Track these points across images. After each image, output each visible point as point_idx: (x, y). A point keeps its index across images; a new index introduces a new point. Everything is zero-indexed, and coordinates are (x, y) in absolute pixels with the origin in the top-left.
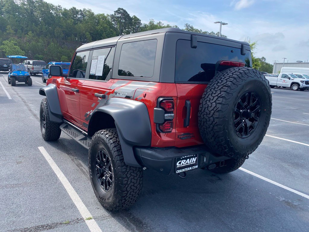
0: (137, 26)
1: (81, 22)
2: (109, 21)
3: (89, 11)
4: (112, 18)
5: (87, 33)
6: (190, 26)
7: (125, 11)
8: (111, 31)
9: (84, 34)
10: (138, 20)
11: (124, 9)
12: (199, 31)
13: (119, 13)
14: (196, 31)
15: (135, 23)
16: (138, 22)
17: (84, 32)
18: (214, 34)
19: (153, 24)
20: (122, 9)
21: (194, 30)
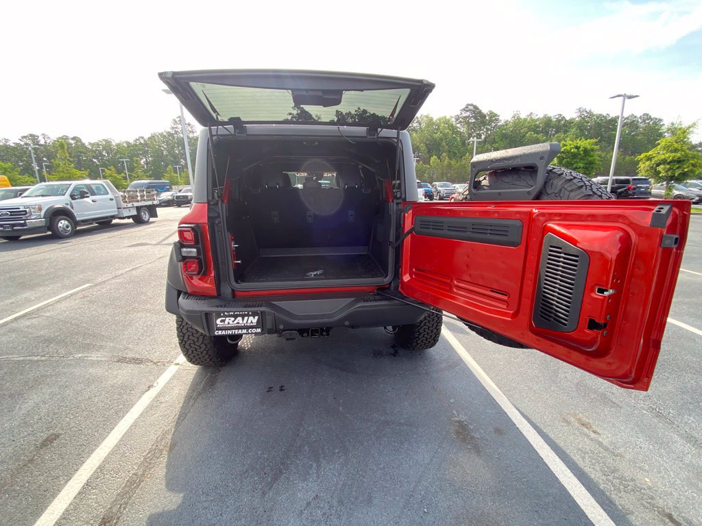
0: (493, 124)
1: (416, 131)
2: (452, 125)
3: (427, 117)
4: (457, 120)
5: (422, 145)
6: (586, 111)
7: (476, 107)
8: (454, 137)
9: (418, 147)
10: (496, 115)
11: (474, 104)
12: (604, 116)
13: (467, 111)
14: (598, 118)
15: (491, 121)
16: (496, 119)
17: (418, 144)
18: (636, 117)
19: (519, 118)
20: (472, 105)
21: (594, 115)
